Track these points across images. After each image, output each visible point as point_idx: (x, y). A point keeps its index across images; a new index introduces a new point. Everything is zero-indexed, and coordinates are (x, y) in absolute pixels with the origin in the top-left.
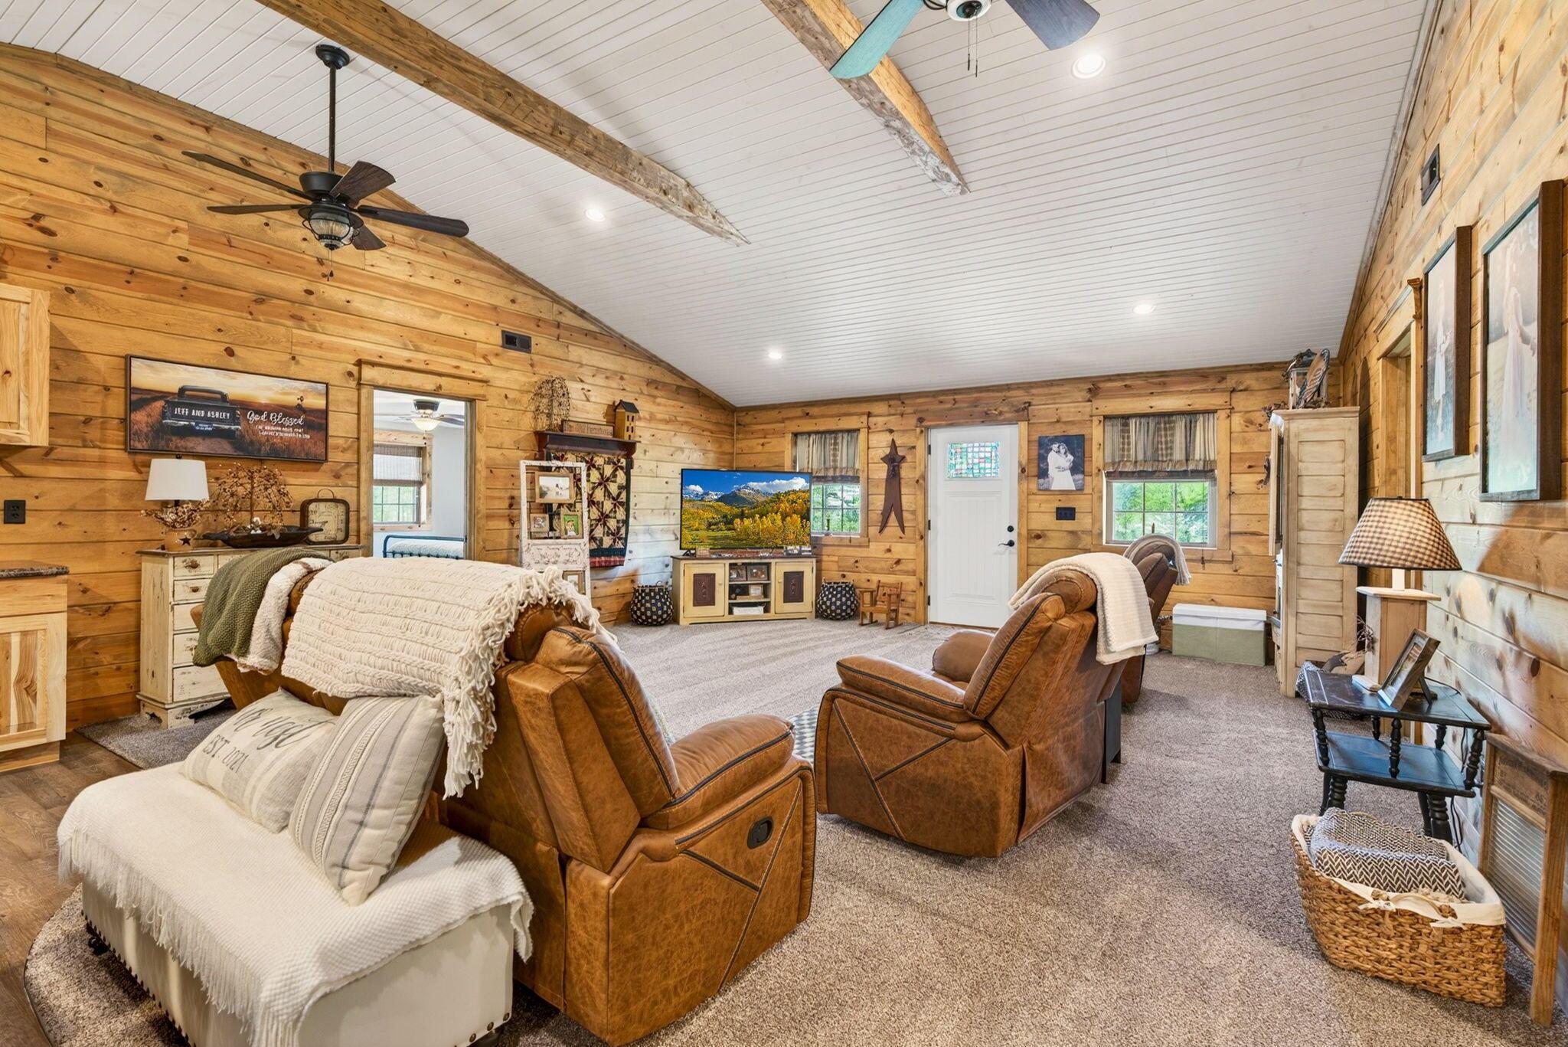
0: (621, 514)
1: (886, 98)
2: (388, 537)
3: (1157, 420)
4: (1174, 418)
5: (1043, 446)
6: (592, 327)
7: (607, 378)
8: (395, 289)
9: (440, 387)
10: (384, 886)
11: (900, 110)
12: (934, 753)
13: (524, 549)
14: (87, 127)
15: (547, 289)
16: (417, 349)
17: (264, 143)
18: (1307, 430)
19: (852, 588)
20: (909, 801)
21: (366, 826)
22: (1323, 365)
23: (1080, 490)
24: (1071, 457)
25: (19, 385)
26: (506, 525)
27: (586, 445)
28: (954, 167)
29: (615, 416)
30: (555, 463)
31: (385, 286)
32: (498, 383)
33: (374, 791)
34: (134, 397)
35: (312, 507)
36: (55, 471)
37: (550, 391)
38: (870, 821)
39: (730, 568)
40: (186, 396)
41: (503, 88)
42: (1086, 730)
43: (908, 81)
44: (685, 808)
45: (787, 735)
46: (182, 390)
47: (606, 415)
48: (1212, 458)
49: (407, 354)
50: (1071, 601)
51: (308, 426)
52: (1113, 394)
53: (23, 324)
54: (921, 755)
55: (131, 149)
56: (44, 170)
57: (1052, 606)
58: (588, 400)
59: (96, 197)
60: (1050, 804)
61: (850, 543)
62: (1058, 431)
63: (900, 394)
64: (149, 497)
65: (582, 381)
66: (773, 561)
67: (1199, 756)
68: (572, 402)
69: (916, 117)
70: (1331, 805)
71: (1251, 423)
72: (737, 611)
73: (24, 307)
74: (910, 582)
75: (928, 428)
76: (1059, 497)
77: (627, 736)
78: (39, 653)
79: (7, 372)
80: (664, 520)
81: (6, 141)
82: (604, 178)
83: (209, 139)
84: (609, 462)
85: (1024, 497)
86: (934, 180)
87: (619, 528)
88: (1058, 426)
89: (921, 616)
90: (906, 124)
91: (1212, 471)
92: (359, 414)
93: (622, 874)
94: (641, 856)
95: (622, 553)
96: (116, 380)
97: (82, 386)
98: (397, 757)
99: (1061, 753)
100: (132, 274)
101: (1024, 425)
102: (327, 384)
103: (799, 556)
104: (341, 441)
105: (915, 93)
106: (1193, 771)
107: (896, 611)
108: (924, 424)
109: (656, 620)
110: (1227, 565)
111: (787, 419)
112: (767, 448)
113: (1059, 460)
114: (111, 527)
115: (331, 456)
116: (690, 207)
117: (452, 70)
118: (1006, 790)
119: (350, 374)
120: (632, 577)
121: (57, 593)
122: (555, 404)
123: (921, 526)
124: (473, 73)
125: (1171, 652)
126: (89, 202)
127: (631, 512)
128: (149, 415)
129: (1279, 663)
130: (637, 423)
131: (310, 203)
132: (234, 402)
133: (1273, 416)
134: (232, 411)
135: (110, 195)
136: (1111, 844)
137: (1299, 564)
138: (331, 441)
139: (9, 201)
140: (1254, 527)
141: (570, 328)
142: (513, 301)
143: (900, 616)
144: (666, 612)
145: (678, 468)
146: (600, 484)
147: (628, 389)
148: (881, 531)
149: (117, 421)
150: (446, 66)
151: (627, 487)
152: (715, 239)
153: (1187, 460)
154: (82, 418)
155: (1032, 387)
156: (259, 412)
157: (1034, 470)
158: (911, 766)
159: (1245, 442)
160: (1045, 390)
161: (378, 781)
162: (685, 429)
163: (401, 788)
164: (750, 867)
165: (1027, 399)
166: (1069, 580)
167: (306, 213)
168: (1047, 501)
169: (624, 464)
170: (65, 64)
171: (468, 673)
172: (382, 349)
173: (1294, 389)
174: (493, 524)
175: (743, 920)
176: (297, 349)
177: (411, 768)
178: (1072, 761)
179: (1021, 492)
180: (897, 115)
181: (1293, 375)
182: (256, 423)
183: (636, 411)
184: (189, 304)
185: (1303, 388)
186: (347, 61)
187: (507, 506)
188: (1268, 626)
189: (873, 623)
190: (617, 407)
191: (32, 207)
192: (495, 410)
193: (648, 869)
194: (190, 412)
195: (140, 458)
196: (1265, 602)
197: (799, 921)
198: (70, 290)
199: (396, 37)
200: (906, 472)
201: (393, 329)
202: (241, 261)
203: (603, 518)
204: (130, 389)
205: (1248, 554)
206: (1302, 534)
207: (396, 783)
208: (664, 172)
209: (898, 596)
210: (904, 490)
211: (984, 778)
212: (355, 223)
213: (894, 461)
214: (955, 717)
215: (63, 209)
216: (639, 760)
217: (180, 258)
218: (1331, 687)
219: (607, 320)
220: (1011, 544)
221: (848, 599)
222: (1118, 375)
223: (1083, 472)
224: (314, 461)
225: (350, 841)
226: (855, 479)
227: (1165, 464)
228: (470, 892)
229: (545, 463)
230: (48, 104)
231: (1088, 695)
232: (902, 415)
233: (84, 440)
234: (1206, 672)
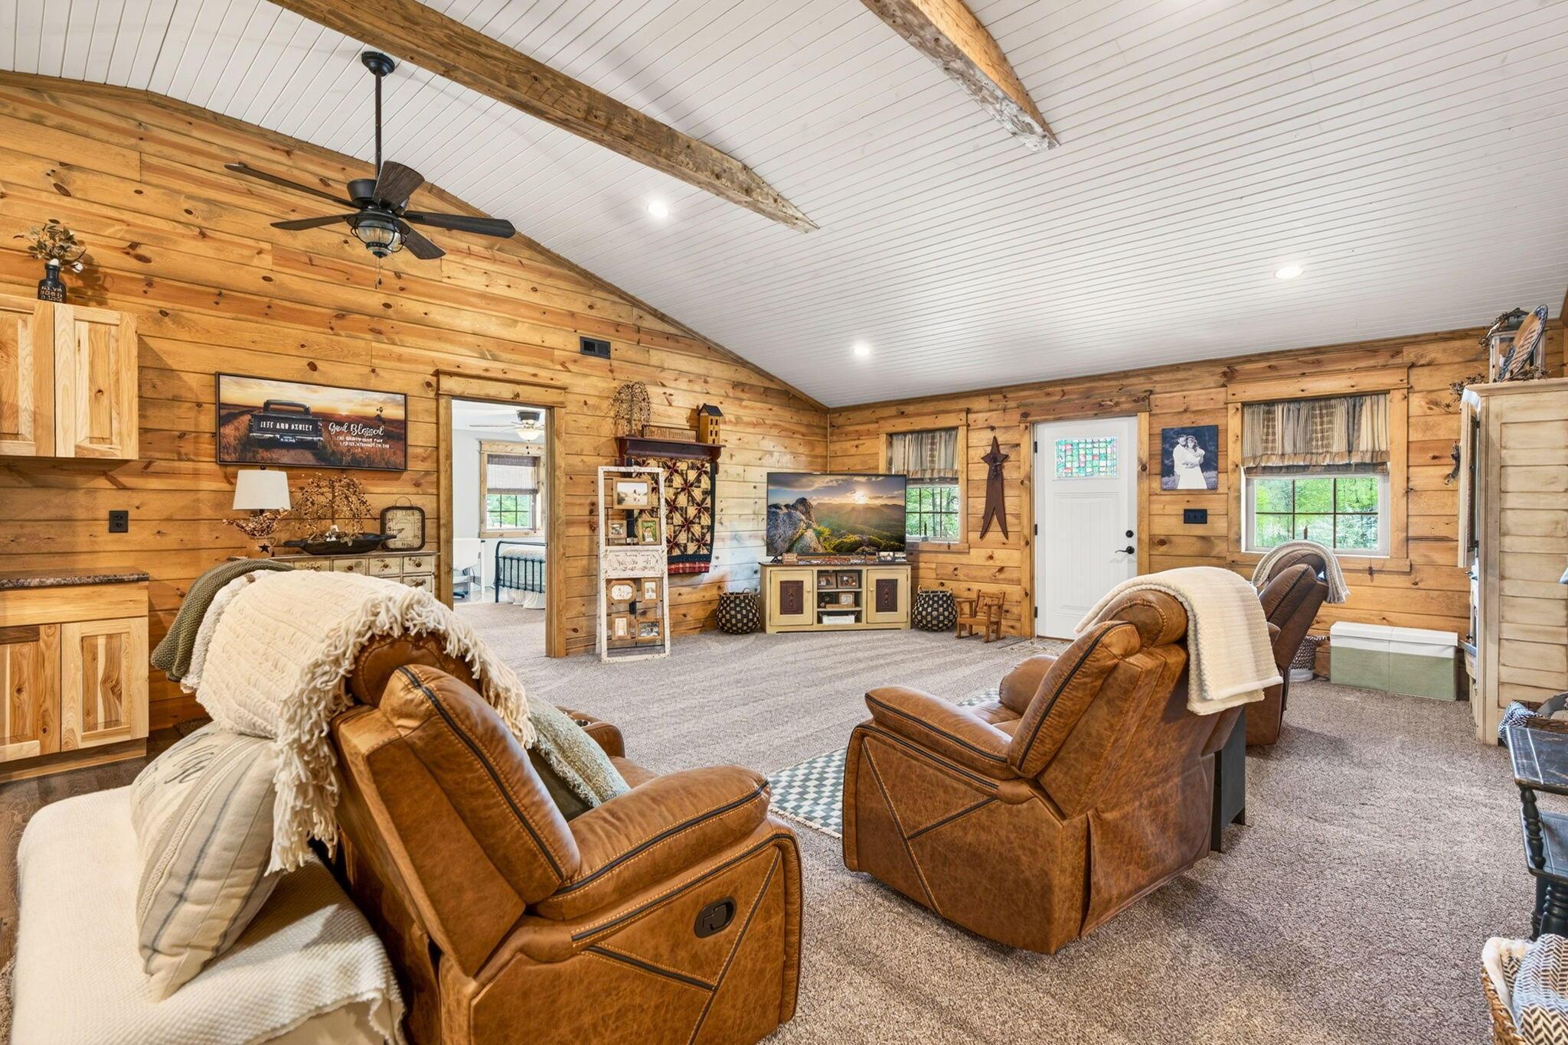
0: (706, 520)
1: (940, 33)
2: (500, 543)
3: (1311, 404)
4: (1333, 402)
5: (1168, 439)
6: (672, 330)
7: (690, 381)
8: (473, 300)
9: (518, 395)
10: (205, 974)
11: (960, 46)
12: (973, 814)
13: (602, 555)
14: (177, 159)
15: (626, 294)
16: (495, 359)
17: (342, 163)
18: (1514, 408)
19: (951, 597)
20: (946, 869)
21: (186, 900)
22: (1537, 326)
23: (1213, 488)
24: (1202, 452)
25: (111, 403)
26: (587, 531)
27: (669, 450)
28: (1035, 113)
29: (699, 420)
30: (634, 469)
31: (459, 297)
32: (576, 390)
33: (199, 857)
34: (223, 412)
35: (389, 515)
36: (154, 483)
37: (630, 396)
38: (902, 885)
39: (818, 577)
40: (270, 411)
41: (528, 72)
42: (1183, 792)
43: (970, 12)
44: (585, 895)
45: (756, 794)
46: (268, 404)
47: (689, 419)
48: (1383, 448)
49: (485, 364)
50: (1149, 632)
51: (387, 437)
52: (1253, 378)
53: (113, 344)
54: (959, 815)
55: (219, 177)
56: (140, 202)
57: (1119, 639)
58: (670, 405)
59: (186, 225)
60: (1130, 886)
61: (949, 549)
62: (1186, 421)
63: (1002, 388)
64: (237, 505)
65: (663, 385)
66: (864, 569)
67: (1356, 821)
68: (653, 406)
69: (984, 57)
70: (1547, 930)
71: (1437, 404)
72: (826, 620)
73: (113, 329)
74: (1014, 592)
75: (1033, 423)
76: (1187, 498)
77: (488, 807)
78: (123, 654)
79: (100, 391)
80: (751, 526)
81: (104, 176)
82: (649, 164)
83: (290, 163)
84: (692, 467)
85: (1145, 497)
86: (1014, 134)
87: (703, 535)
88: (1187, 415)
89: (1027, 630)
90: (969, 64)
91: (1384, 464)
92: (437, 423)
93: (490, 980)
94: (519, 956)
95: (707, 558)
96: (207, 397)
97: (177, 403)
98: (229, 816)
99: (1145, 822)
100: (220, 295)
101: (1144, 417)
102: (405, 395)
103: (893, 563)
104: (419, 450)
105: (979, 25)
106: (1346, 843)
107: (998, 623)
108: (1029, 419)
109: (741, 628)
110: (1403, 577)
111: (882, 418)
112: (861, 449)
113: (1186, 456)
114: (204, 535)
115: (411, 465)
116: (748, 191)
117: (470, 55)
118: (1063, 871)
119: (429, 384)
120: (719, 584)
121: (138, 597)
122: (636, 410)
123: (1026, 532)
124: (495, 58)
125: (1328, 680)
126: (180, 229)
127: (717, 517)
128: (237, 429)
129: (1476, 700)
130: (722, 427)
131: (358, 211)
132: (316, 414)
133: (1466, 392)
134: (313, 423)
135: (199, 221)
136: (1217, 942)
137: (1502, 577)
138: (410, 450)
139: (109, 231)
140: (1442, 531)
141: (651, 332)
142: (591, 307)
143: (1003, 628)
144: (752, 620)
145: (764, 471)
146: (683, 490)
147: (711, 391)
148: (982, 537)
149: (208, 435)
150: (464, 53)
151: (711, 492)
152: (781, 227)
153: (1350, 452)
154: (177, 433)
155: (1152, 374)
156: (341, 424)
157: (1156, 468)
158: (947, 826)
159: (1428, 427)
160: (1170, 376)
161: (205, 845)
162: (775, 431)
163: (231, 855)
164: (696, 962)
165: (1148, 387)
166: (1147, 605)
167: (354, 222)
168: (1171, 503)
169: (709, 469)
170: (156, 100)
171: (291, 720)
172: (460, 359)
173: (1496, 358)
174: (574, 531)
175: (689, 1026)
176: (376, 362)
177: (245, 831)
178: (1164, 829)
179: (1140, 493)
180: (956, 53)
181: (1495, 342)
182: (338, 434)
183: (720, 414)
184: (275, 322)
185: (1508, 359)
186: (392, 68)
187: (587, 512)
188: (1460, 652)
189: (973, 636)
190: (700, 411)
191: (128, 237)
192: (574, 417)
193: (530, 973)
194: (275, 425)
195: (230, 470)
196: (1457, 623)
197: (781, 1020)
198: (164, 313)
199: (407, 24)
200: (1010, 473)
201: (470, 339)
202: (321, 278)
203: (687, 524)
204: (220, 405)
205: (1431, 564)
206: (1507, 540)
207: (225, 849)
208: (716, 154)
209: (1000, 607)
210: (1007, 492)
211: (1033, 853)
212: (403, 230)
213: (996, 460)
214: (997, 772)
215: (158, 238)
216: (508, 838)
217: (265, 278)
218: (1549, 754)
219: (687, 322)
220: (1130, 550)
221: (945, 610)
222: (1260, 355)
223: (1216, 469)
224: (393, 470)
225: (164, 917)
226: (954, 480)
227: (1320, 458)
228: (311, 986)
229: (623, 469)
230: (141, 139)
231: (1184, 749)
232: (1004, 410)
233: (179, 454)
234: (1374, 708)
